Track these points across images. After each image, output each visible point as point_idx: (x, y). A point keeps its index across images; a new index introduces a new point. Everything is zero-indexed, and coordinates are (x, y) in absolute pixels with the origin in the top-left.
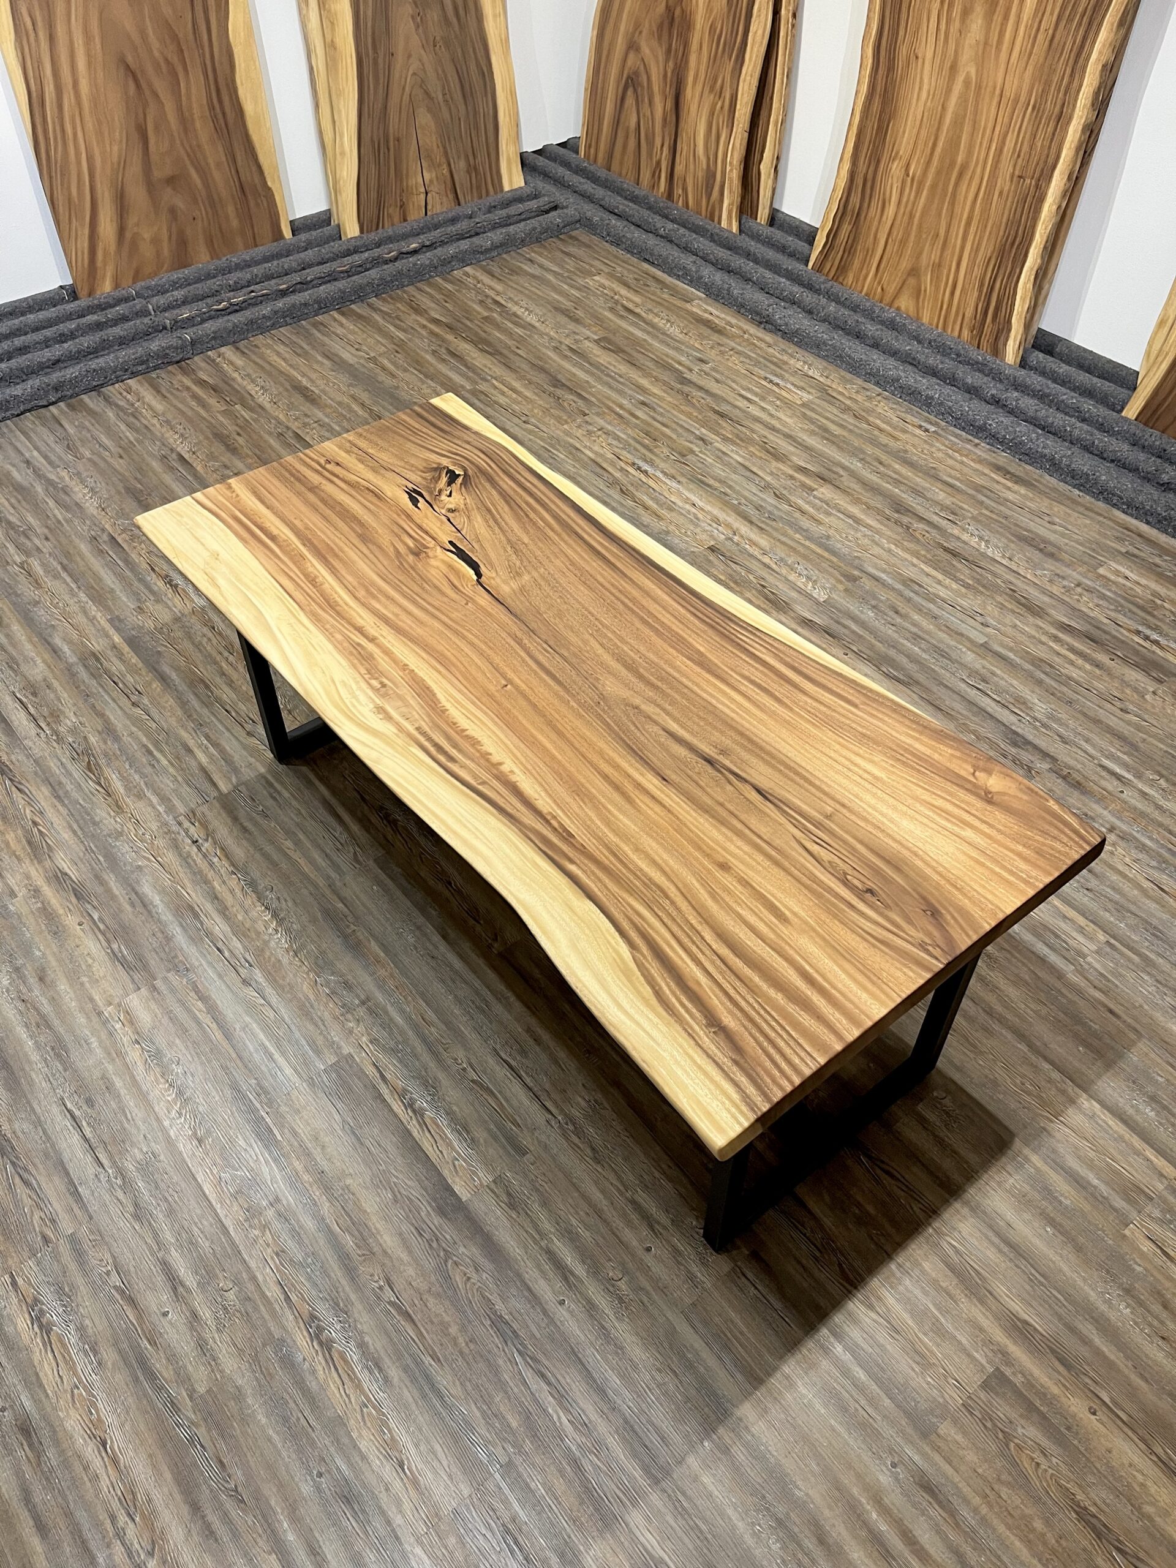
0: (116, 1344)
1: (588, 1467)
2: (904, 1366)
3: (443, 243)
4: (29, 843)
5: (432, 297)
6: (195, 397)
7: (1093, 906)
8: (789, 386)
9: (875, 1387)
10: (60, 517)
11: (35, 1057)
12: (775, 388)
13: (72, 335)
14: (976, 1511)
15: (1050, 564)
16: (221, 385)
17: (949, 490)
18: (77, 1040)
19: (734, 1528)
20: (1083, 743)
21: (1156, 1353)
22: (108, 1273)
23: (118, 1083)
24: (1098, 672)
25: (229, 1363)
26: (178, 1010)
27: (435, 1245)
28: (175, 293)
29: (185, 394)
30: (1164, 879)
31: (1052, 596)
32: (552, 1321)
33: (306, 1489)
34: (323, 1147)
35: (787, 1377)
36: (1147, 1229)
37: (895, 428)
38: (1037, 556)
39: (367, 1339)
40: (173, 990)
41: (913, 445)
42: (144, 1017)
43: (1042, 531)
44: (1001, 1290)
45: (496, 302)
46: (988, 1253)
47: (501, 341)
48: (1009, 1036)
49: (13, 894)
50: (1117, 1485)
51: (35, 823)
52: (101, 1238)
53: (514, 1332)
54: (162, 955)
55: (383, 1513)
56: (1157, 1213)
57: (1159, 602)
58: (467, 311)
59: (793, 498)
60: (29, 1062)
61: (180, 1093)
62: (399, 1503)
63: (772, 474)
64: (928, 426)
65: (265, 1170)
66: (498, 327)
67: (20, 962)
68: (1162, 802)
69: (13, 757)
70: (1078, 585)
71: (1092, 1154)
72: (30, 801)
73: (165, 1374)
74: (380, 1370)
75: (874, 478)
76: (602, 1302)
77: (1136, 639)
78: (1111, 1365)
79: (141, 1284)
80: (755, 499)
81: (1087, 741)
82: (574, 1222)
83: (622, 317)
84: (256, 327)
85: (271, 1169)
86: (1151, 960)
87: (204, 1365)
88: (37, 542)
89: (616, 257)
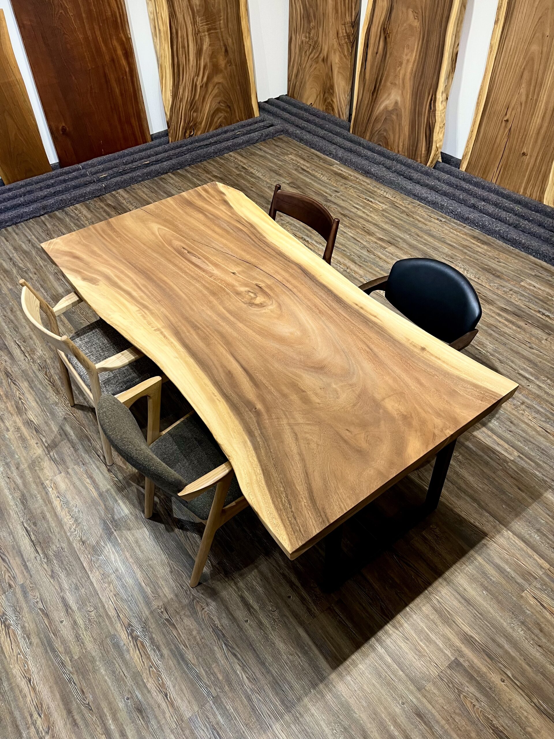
0: (38, 635)
1: (255, 700)
2: (411, 656)
3: (221, 142)
4: (17, 407)
5: (214, 166)
6: (105, 211)
7: (512, 439)
8: (377, 202)
9: (395, 666)
10: (42, 264)
11: (12, 503)
12: (370, 203)
13: (52, 185)
14: (442, 727)
15: (497, 281)
16: (117, 206)
17: (450, 247)
18: (31, 496)
19: (323, 731)
20: (510, 363)
21: (536, 653)
22: (37, 602)
23: (48, 515)
24: (519, 330)
25: (90, 646)
26: (78, 483)
27: (188, 592)
28: (99, 166)
29: (101, 210)
30: (548, 426)
31: (498, 295)
32: (241, 629)
33: (121, 705)
34: (139, 546)
35: (353, 660)
36: (533, 593)
37: (426, 220)
38: (491, 277)
39: (154, 636)
40: (76, 473)
41: (434, 228)
42: (62, 486)
43: (494, 266)
44: (459, 621)
45: (243, 168)
46: (454, 603)
47: (245, 185)
48: (468, 499)
49: (8, 430)
50: (514, 717)
51: (20, 399)
52: (35, 587)
53: (223, 634)
54: (72, 458)
55: (156, 717)
56: (538, 586)
57: (550, 298)
58: (229, 171)
59: (376, 252)
60: (9, 505)
61: (76, 520)
62: (164, 713)
63: (367, 241)
64: (442, 219)
65: (112, 556)
66: (243, 178)
67: (9, 460)
68: (548, 390)
69: (13, 369)
70: (511, 290)
71: (507, 556)
72: (19, 389)
73: (60, 650)
74: (159, 651)
75: (415, 242)
76: (265, 621)
77: (538, 315)
78: (513, 659)
79: (52, 608)
80: (358, 252)
81: (512, 362)
82: (254, 583)
83: (301, 173)
84: (135, 180)
85: (115, 556)
86: (540, 465)
87: (78, 646)
88: (31, 275)
89: (299, 147)
